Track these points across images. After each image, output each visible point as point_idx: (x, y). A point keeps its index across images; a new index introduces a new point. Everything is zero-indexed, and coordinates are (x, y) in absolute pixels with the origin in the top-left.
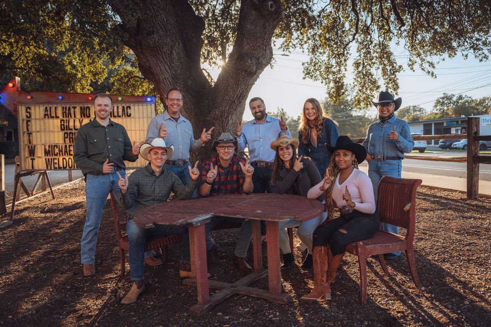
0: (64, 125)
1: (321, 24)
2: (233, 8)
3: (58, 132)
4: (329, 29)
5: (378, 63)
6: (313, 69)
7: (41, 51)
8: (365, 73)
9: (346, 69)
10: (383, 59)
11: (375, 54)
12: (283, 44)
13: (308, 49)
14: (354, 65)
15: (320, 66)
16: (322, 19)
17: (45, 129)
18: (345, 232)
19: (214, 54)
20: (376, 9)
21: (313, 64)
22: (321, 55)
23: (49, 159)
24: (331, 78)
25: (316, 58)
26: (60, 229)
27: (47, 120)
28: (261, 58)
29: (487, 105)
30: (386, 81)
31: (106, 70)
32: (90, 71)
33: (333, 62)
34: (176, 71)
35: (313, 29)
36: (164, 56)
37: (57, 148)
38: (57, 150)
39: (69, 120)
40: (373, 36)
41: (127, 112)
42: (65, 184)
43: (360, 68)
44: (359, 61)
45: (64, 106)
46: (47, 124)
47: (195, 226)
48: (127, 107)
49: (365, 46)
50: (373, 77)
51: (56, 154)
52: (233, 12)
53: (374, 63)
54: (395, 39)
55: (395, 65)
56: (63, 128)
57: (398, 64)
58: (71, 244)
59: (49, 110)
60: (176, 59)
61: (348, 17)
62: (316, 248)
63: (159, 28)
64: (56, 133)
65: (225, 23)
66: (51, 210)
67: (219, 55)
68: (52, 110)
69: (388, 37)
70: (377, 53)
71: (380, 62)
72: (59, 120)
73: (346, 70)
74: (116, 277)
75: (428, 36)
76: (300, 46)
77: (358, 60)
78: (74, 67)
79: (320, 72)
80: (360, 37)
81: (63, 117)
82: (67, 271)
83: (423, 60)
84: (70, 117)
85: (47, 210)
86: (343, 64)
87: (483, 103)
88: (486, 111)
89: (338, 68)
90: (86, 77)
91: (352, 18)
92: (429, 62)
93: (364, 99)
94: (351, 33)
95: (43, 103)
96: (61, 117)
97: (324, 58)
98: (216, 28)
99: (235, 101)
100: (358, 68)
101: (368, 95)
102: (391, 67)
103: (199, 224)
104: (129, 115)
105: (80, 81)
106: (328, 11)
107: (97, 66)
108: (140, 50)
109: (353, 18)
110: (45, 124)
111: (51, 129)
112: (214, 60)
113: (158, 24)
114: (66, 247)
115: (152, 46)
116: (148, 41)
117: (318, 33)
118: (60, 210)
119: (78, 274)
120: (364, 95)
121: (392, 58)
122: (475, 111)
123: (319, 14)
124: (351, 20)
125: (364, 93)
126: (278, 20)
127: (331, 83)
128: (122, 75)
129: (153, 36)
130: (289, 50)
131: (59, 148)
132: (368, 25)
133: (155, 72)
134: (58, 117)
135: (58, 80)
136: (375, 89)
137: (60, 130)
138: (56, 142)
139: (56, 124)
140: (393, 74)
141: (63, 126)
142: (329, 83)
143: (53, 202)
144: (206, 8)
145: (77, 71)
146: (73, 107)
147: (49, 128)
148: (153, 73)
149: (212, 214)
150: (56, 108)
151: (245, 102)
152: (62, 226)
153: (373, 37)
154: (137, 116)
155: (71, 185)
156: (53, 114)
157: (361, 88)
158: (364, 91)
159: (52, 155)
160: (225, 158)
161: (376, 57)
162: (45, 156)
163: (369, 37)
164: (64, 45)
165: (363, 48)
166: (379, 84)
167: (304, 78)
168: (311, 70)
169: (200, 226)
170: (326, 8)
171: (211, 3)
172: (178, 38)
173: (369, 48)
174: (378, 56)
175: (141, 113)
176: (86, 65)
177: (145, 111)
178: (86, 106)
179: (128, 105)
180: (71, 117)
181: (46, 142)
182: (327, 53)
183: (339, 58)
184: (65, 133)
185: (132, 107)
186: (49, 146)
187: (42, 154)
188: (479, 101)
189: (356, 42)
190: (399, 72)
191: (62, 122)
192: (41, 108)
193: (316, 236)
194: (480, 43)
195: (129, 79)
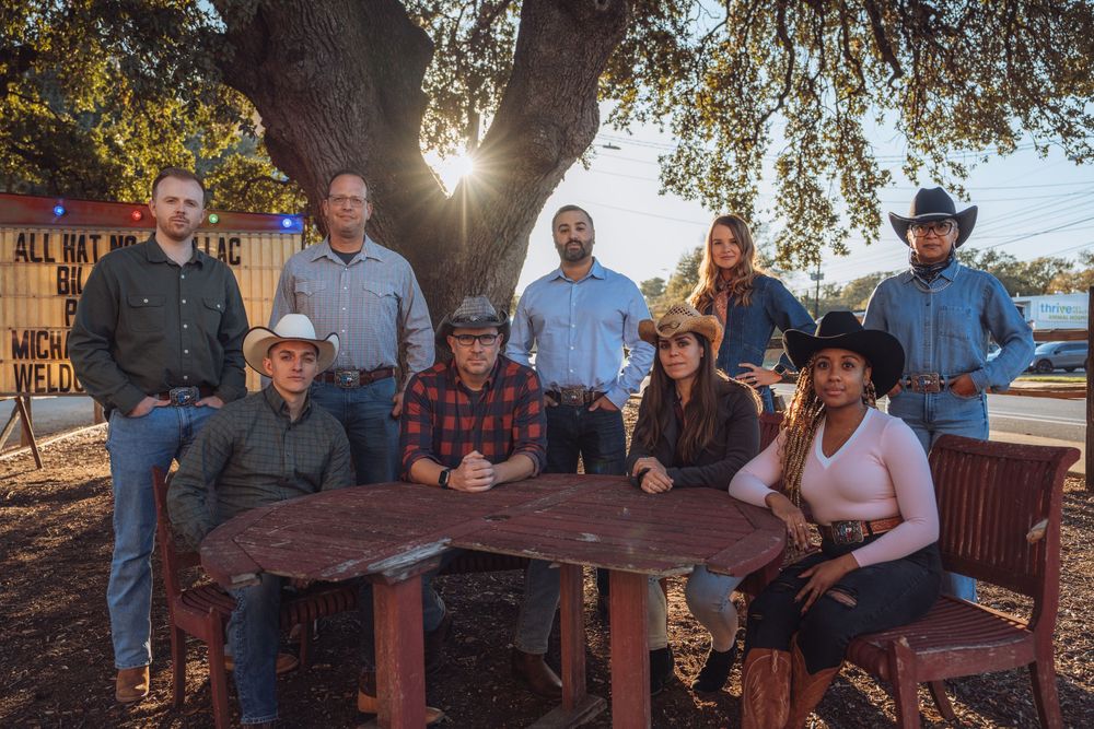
0: (66, 280)
1: (705, 68)
2: (499, 28)
3: (52, 297)
4: (723, 81)
5: (835, 165)
6: (682, 171)
7: (36, 107)
8: (802, 187)
9: (758, 175)
10: (846, 156)
11: (828, 144)
12: (615, 112)
13: (672, 124)
14: (779, 167)
15: (700, 165)
16: (708, 57)
17: (16, 290)
18: (851, 602)
19: (452, 131)
20: (830, 39)
21: (683, 161)
22: (702, 141)
23: (23, 366)
24: (725, 195)
25: (690, 148)
26: (33, 551)
27: (21, 268)
28: (571, 128)
29: (1047, 274)
30: (853, 205)
31: (193, 159)
32: (152, 162)
33: (730, 158)
34: (357, 154)
35: (687, 79)
36: (328, 116)
37: (46, 338)
38: (45, 345)
39: (80, 269)
40: (822, 100)
41: (231, 253)
42: (83, 430)
43: (792, 175)
44: (789, 159)
45: (70, 233)
46: (21, 278)
47: (391, 582)
48: (232, 240)
49: (804, 125)
50: (823, 195)
51: (43, 353)
52: (500, 37)
53: (825, 164)
54: (873, 110)
55: (872, 169)
56: (63, 289)
57: (882, 167)
58: (51, 598)
59: (28, 241)
60: (359, 125)
61: (765, 57)
62: (754, 651)
63: (317, 43)
64: (45, 302)
65: (480, 62)
66: (22, 499)
67: (463, 135)
68: (36, 243)
69: (857, 105)
70: (832, 139)
71: (839, 161)
72: (54, 269)
73: (759, 178)
74: (157, 710)
75: (950, 104)
76: (654, 117)
77: (787, 156)
78: (117, 150)
79: (699, 180)
80: (793, 104)
81: (66, 260)
82: (20, 685)
83: (938, 159)
84: (83, 261)
85: (13, 498)
86: (752, 164)
87: (1038, 270)
88: (1045, 287)
89: (741, 172)
90: (147, 176)
91: (774, 58)
92: (952, 164)
93: (800, 247)
94: (773, 93)
95: (13, 224)
96: (59, 260)
97: (711, 146)
98: (457, 72)
99: (502, 233)
100: (788, 174)
101: (810, 238)
102: (864, 173)
103: (404, 576)
104: (235, 259)
105: (130, 186)
106: (722, 39)
107: (171, 149)
108: (269, 100)
109: (777, 60)
110: (16, 276)
111: (34, 289)
112: (451, 145)
113: (316, 33)
114: (35, 606)
115: (299, 88)
116: (288, 75)
117: (696, 89)
118: (44, 499)
119: (49, 696)
120: (801, 238)
121: (867, 152)
122: (1023, 287)
123: (700, 45)
124: (773, 64)
125: (800, 233)
126: (615, 36)
127: (724, 206)
128: (232, 174)
129: (301, 63)
130: (629, 127)
131: (52, 339)
132: (812, 75)
133: (305, 157)
134: (53, 260)
135: (77, 180)
136: (825, 223)
137: (55, 292)
138: (46, 323)
139: (45, 278)
140: (869, 190)
141: (63, 284)
142: (720, 206)
143: (35, 476)
144: (437, 26)
145: (125, 160)
146: (91, 237)
147: (28, 286)
148: (299, 160)
149: (447, 540)
150: (46, 236)
151: (528, 238)
152: (41, 544)
153: (823, 104)
154: (256, 263)
155: (97, 433)
156: (39, 253)
157: (792, 221)
158: (801, 227)
159: (33, 357)
160: (473, 369)
161: (829, 149)
162: (14, 357)
163: (815, 103)
164: (95, 99)
165: (799, 129)
166: (834, 212)
167: (662, 193)
168: (680, 173)
169: (406, 580)
170: (717, 31)
171: (449, 14)
172: (364, 72)
173: (815, 128)
174: (833, 148)
175: (266, 256)
176: (145, 146)
177: (276, 252)
178: (125, 233)
179: (233, 235)
180: (86, 261)
181: (16, 323)
182: (716, 136)
183: (745, 149)
184: (68, 302)
185: (244, 241)
186: (26, 333)
187: (5, 354)
188: (1029, 265)
189: (784, 114)
190: (882, 185)
191: (63, 273)
192: (7, 234)
193: (758, 617)
194: (1079, 120)
195: (249, 182)
